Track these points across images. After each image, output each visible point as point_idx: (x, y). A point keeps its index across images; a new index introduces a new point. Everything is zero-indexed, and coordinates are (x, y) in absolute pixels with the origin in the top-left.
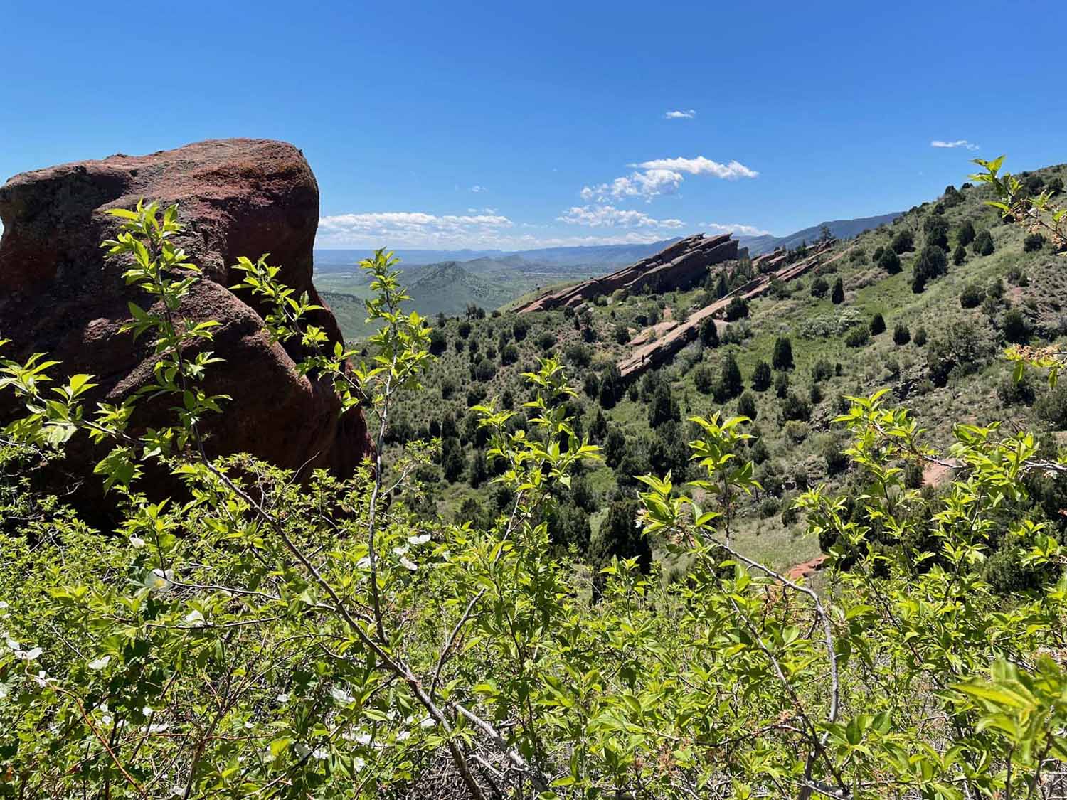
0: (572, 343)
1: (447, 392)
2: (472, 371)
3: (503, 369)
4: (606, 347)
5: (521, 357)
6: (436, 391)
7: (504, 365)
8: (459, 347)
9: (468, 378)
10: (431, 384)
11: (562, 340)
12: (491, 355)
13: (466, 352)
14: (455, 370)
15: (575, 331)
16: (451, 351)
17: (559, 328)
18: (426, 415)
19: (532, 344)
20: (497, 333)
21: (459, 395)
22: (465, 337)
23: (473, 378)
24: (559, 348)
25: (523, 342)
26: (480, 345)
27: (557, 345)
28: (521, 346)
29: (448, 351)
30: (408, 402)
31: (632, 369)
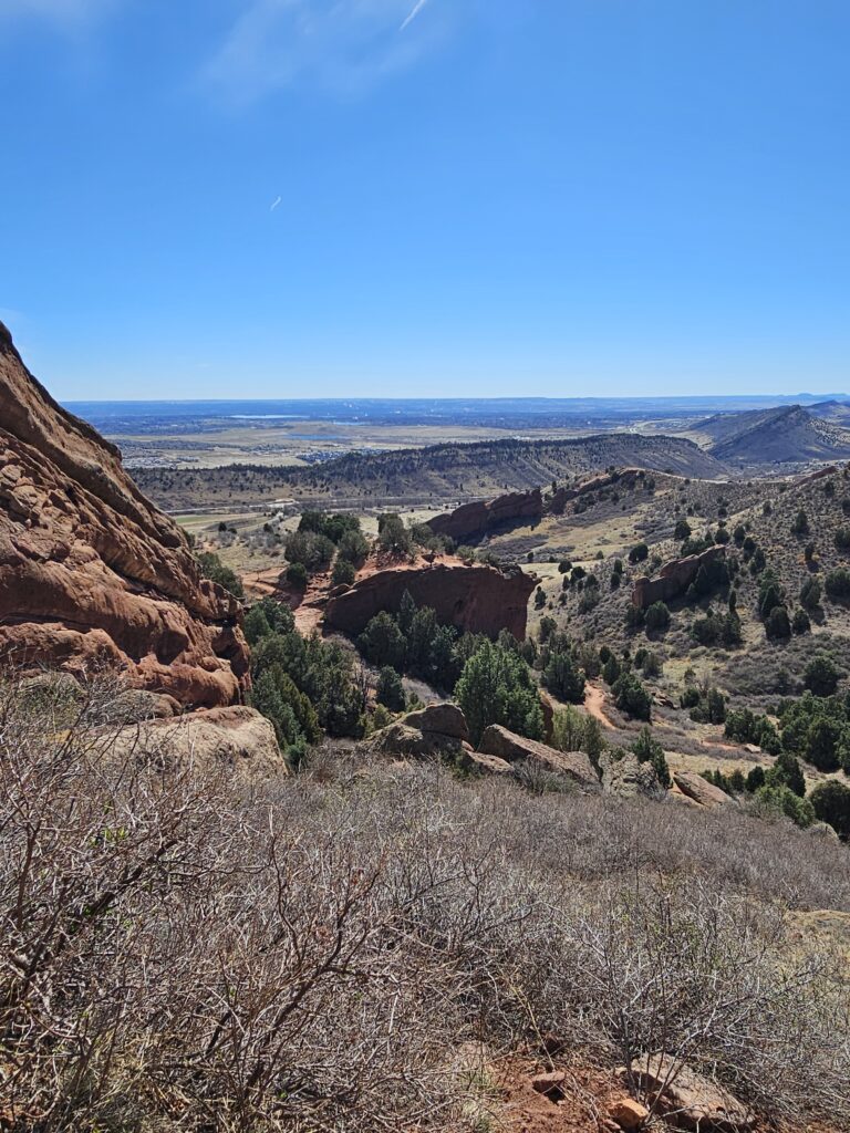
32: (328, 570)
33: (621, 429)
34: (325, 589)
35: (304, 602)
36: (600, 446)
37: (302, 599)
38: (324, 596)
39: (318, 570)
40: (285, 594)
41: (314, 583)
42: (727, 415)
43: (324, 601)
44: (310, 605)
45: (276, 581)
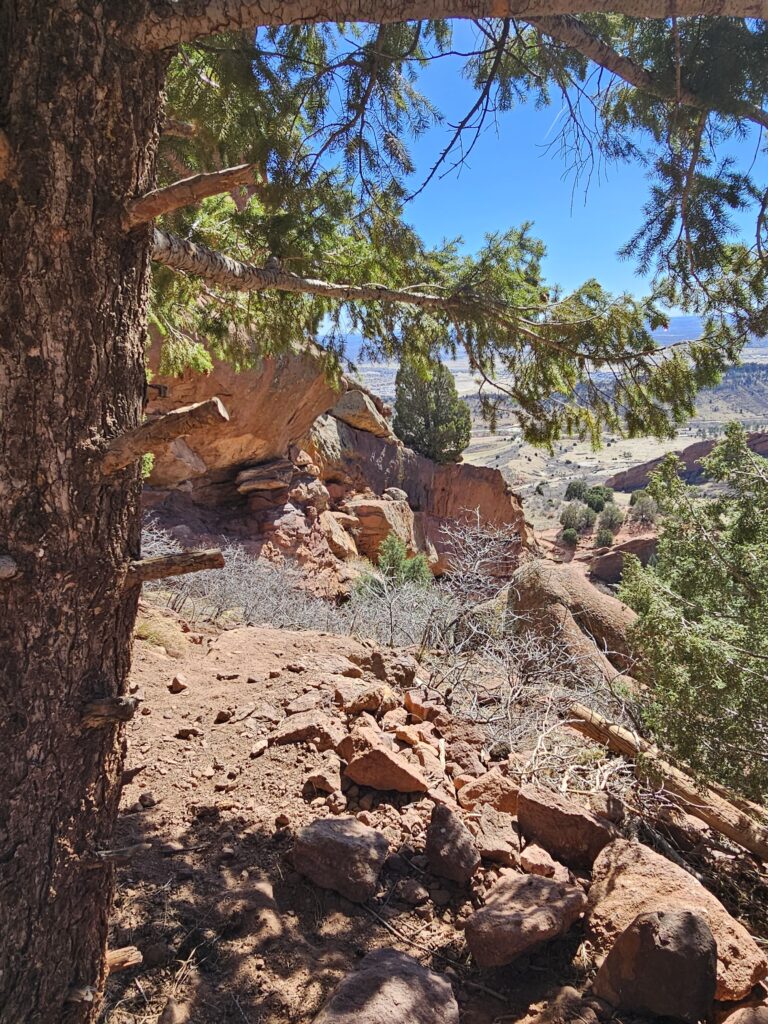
32: (592, 534)
34: (590, 549)
35: (575, 557)
37: (573, 555)
38: (590, 553)
39: (584, 533)
40: (562, 550)
41: (582, 543)
43: (590, 558)
44: (580, 560)
45: (555, 539)
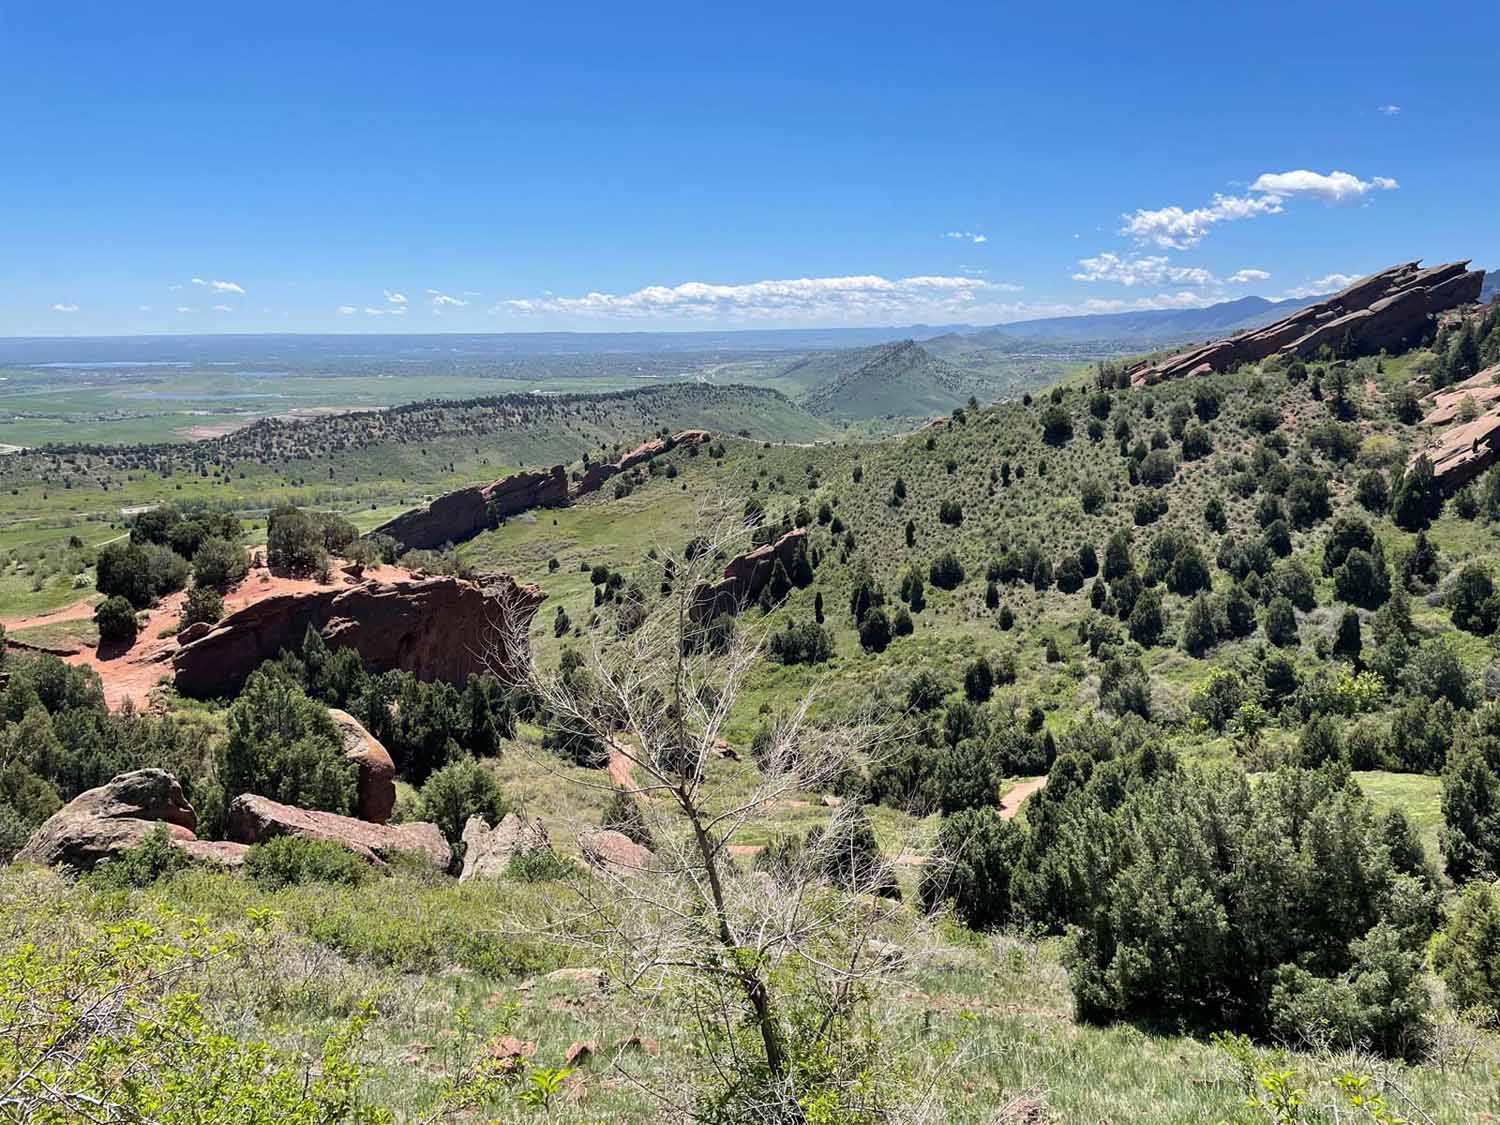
0: (1313, 422)
1: (1092, 503)
2: (1132, 470)
3: (1185, 466)
4: (1380, 429)
5: (1217, 447)
6: (1073, 501)
7: (1188, 458)
8: (1096, 434)
9: (1125, 480)
10: (1057, 491)
11: (1291, 418)
12: (1159, 443)
13: (1110, 440)
14: (1096, 469)
15: (1313, 402)
16: (1080, 439)
17: (1281, 398)
18: (1062, 539)
19: (1233, 426)
20: (1163, 409)
21: (1113, 508)
22: (1104, 417)
23: (1134, 481)
24: (1290, 430)
25: (1215, 422)
26: (1134, 430)
27: (1284, 426)
28: (1214, 429)
29: (1075, 439)
30: (1025, 518)
31: (1454, 462)
33: (685, 377)
36: (655, 400)
42: (823, 355)
